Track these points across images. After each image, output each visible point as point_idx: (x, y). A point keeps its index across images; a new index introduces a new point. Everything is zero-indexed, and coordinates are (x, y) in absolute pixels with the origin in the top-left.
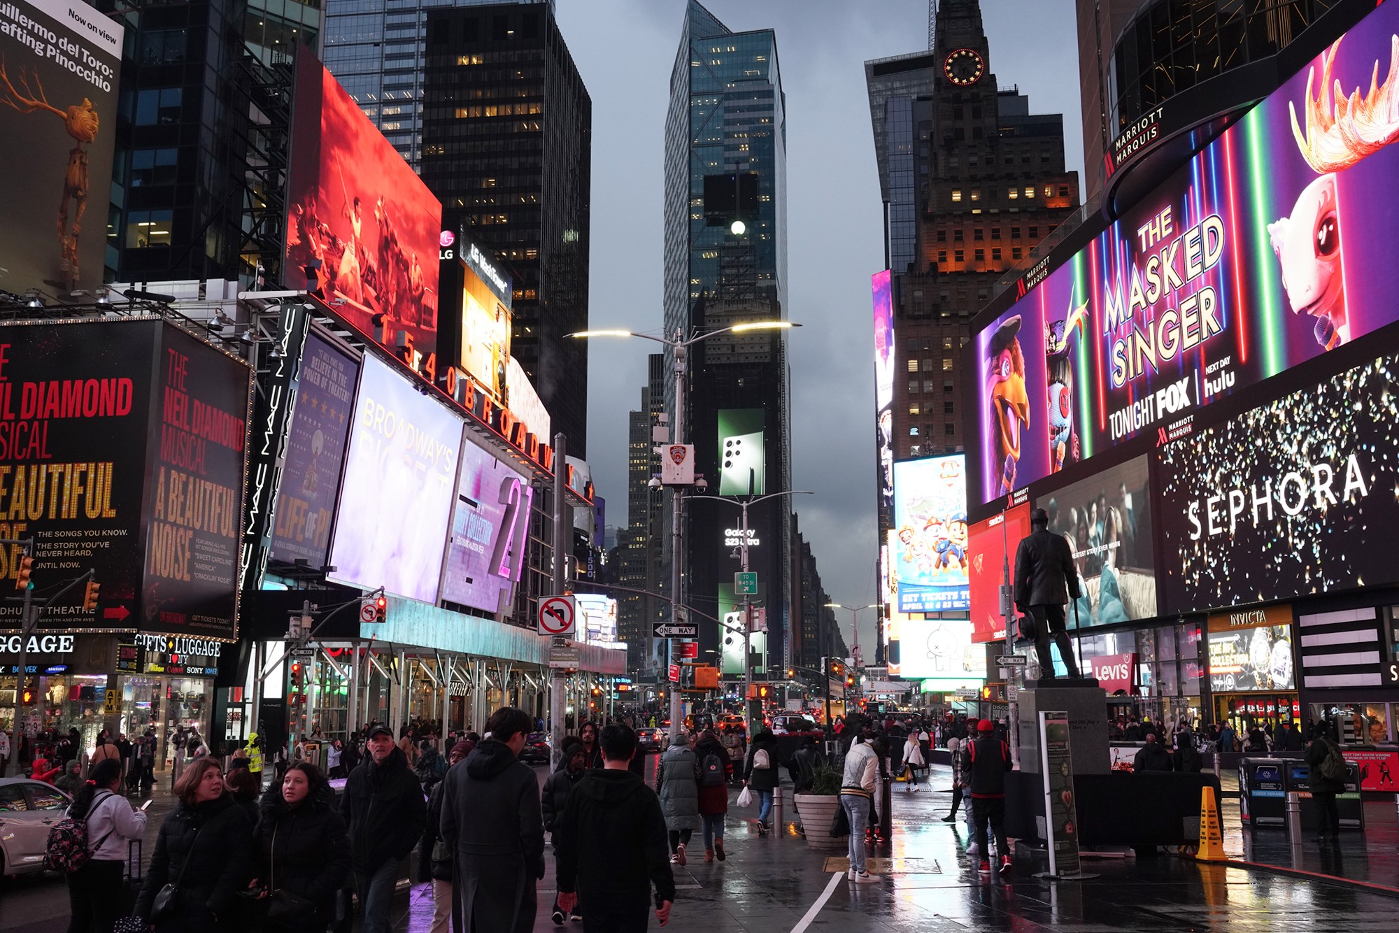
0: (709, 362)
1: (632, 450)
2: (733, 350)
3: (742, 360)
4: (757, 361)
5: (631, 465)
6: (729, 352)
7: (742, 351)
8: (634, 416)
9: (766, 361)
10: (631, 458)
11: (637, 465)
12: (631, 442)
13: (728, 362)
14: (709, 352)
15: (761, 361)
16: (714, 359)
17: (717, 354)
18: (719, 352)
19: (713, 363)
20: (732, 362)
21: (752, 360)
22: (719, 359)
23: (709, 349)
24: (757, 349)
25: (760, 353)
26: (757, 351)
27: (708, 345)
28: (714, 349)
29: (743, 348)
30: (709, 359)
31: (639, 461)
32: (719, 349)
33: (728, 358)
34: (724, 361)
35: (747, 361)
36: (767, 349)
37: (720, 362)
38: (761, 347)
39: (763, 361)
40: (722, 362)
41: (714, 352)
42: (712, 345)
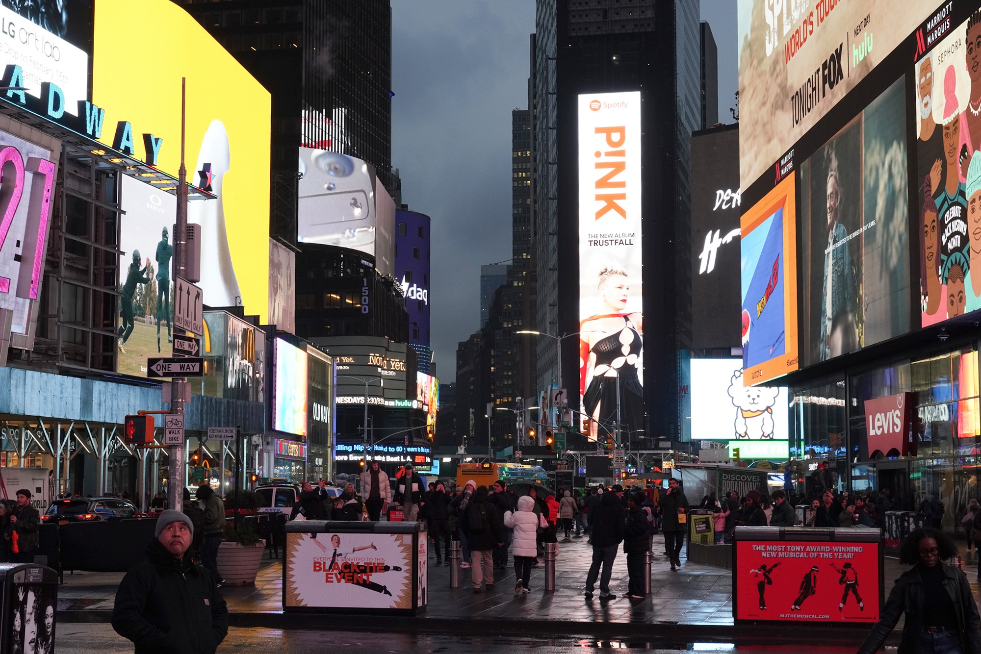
0: (574, 34)
1: (515, 160)
2: (605, 16)
3: (617, 30)
4: (636, 30)
5: (514, 180)
6: (600, 19)
7: (617, 18)
8: (518, 117)
9: (649, 30)
10: (514, 171)
11: (523, 179)
12: (515, 149)
13: (599, 33)
14: (574, 21)
15: (642, 30)
16: (580, 29)
17: (584, 23)
18: (586, 20)
19: (579, 34)
20: (604, 33)
21: (630, 29)
22: (586, 29)
23: (574, 17)
24: (636, 15)
25: (641, 19)
26: (638, 17)
27: (572, 11)
28: (580, 16)
29: (618, 14)
30: (574, 30)
31: (524, 175)
32: (587, 16)
33: (599, 28)
34: (593, 31)
35: (623, 31)
36: (650, 14)
37: (587, 34)
38: (643, 12)
39: (644, 30)
40: (591, 34)
41: (580, 20)
42: (578, 11)
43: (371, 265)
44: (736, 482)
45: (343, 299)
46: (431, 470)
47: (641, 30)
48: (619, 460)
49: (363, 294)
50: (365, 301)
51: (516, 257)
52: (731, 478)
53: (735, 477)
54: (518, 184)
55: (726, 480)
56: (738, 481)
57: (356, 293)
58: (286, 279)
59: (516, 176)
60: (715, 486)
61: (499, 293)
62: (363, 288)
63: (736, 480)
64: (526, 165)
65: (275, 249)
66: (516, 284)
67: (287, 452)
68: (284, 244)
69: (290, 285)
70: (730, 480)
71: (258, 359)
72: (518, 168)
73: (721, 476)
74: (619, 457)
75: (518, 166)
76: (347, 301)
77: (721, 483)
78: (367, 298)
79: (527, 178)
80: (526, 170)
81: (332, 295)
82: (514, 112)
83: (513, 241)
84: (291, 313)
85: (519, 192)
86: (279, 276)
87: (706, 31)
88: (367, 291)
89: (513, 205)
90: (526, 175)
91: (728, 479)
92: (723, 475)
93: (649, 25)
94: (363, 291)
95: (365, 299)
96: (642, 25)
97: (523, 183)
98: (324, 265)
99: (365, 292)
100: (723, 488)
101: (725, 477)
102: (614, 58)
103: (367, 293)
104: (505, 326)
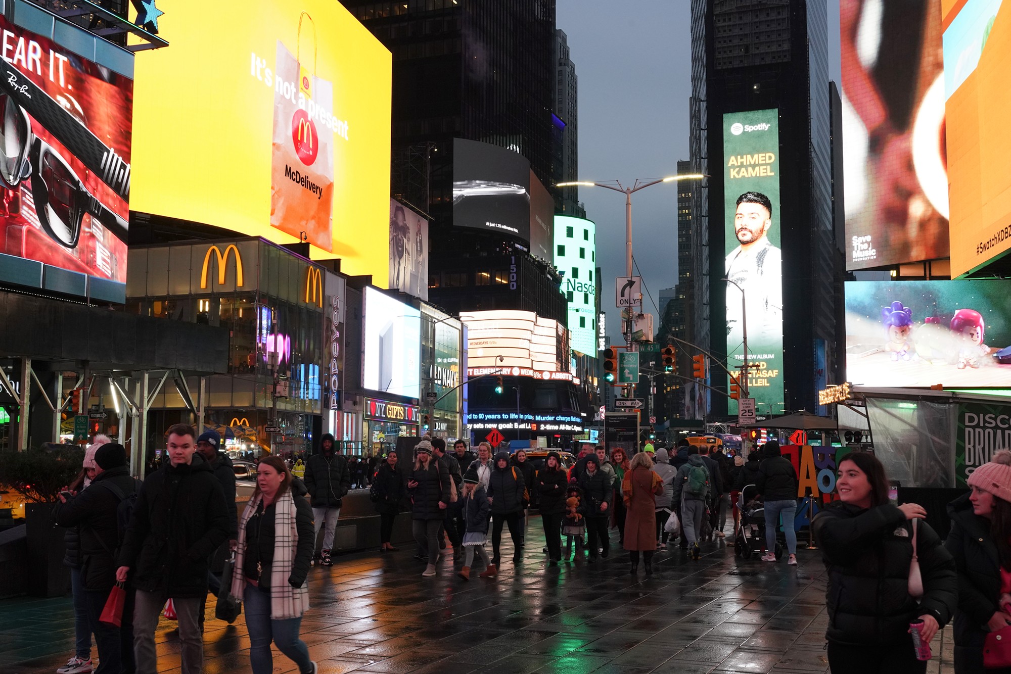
0: (719, 68)
1: (680, 200)
2: (747, 50)
3: (758, 62)
4: (774, 61)
5: (679, 215)
6: (742, 53)
7: (757, 52)
9: (785, 60)
10: (679, 208)
11: (686, 215)
13: (741, 65)
14: (720, 56)
16: (725, 63)
17: (728, 58)
18: (731, 55)
19: (724, 67)
20: (746, 65)
21: (768, 60)
22: (730, 63)
23: (720, 53)
24: (774, 48)
25: (778, 52)
26: (775, 50)
27: (718, 48)
28: (725, 52)
29: (758, 48)
30: (720, 64)
31: (687, 211)
32: (730, 51)
33: (741, 61)
34: (736, 64)
35: (763, 63)
36: (786, 46)
37: (731, 67)
38: (780, 46)
39: (781, 61)
40: (735, 66)
41: (725, 56)
42: (723, 48)
43: (525, 249)
44: (999, 432)
45: (493, 278)
46: (589, 439)
47: (778, 61)
48: (747, 414)
49: (511, 271)
50: (513, 278)
51: (681, 276)
52: (985, 421)
53: (995, 419)
54: (682, 219)
55: (974, 427)
56: (1003, 430)
57: (505, 272)
58: (414, 245)
59: (680, 213)
60: (947, 439)
61: (669, 306)
62: (512, 266)
63: (997, 427)
64: (689, 204)
65: (400, 213)
66: (681, 297)
67: (385, 413)
68: (411, 208)
69: (421, 251)
70: (984, 428)
71: (331, 305)
72: (682, 207)
73: (961, 419)
74: (747, 409)
75: (682, 205)
76: (497, 279)
77: (961, 435)
78: (515, 275)
79: (689, 214)
80: (688, 208)
81: (483, 273)
82: (678, 162)
83: (679, 263)
84: (423, 280)
85: (683, 225)
86: (405, 241)
87: (833, 91)
88: (515, 269)
89: (679, 235)
90: (689, 211)
91: (978, 426)
92: (967, 415)
93: (785, 56)
94: (512, 268)
95: (513, 276)
96: (779, 57)
97: (686, 218)
98: (479, 247)
99: (513, 270)
100: (967, 446)
101: (971, 419)
102: (755, 87)
103: (515, 271)
104: (674, 330)
